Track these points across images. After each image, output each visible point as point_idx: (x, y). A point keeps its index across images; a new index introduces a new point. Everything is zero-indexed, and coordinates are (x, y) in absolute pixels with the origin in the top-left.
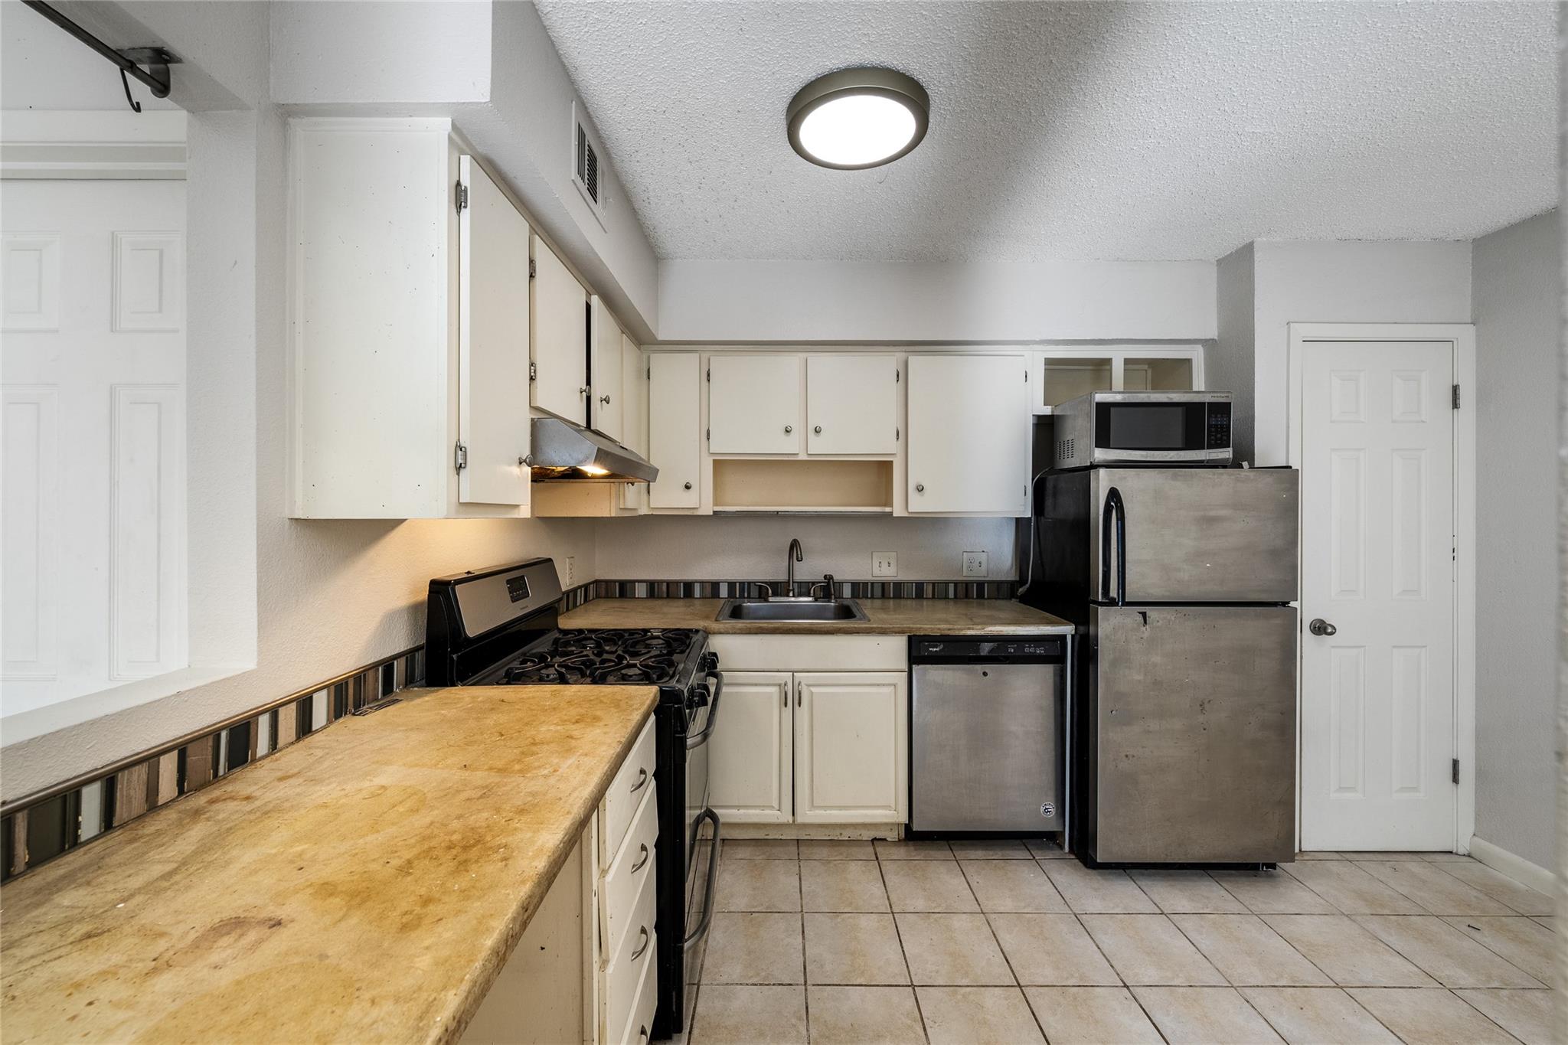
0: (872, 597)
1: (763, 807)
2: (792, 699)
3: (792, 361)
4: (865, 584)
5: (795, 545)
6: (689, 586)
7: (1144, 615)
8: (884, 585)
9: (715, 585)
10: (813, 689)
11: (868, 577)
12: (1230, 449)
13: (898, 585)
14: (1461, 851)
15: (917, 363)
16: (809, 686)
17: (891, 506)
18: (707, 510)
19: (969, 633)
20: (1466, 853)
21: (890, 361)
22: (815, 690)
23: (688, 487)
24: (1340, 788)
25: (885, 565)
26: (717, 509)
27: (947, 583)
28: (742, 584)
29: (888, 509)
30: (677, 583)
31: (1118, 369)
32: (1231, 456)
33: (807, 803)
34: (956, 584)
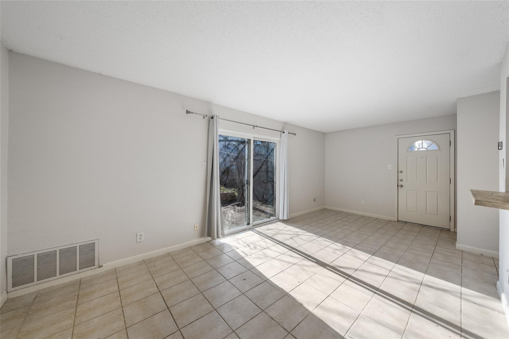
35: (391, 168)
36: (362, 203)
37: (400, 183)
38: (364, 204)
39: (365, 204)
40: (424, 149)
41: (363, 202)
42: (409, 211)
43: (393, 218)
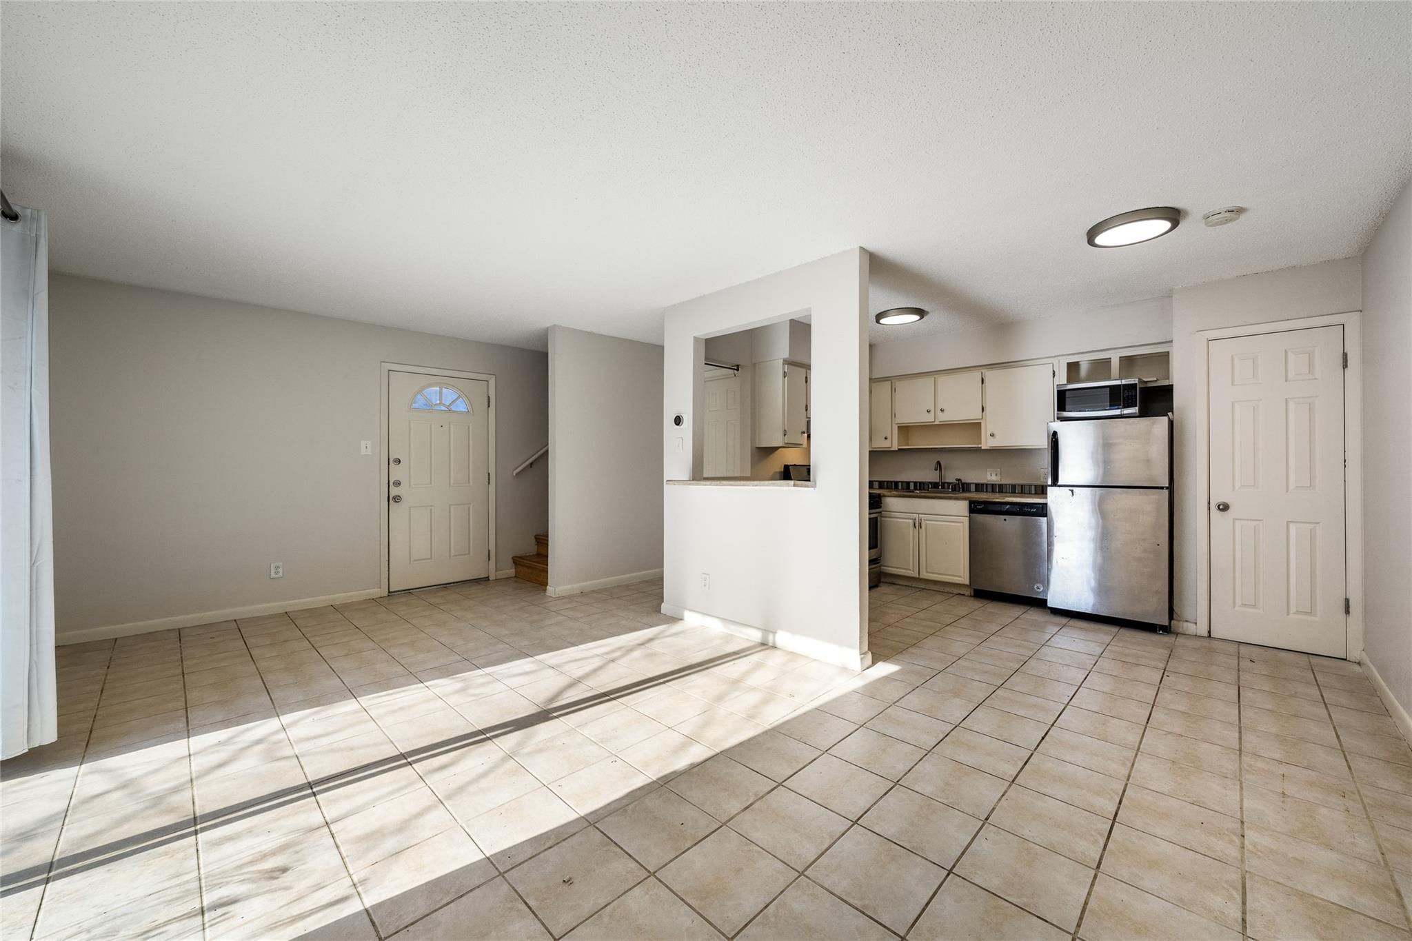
0: (987, 491)
1: (906, 569)
2: (918, 525)
3: (929, 381)
4: (982, 485)
5: (939, 463)
6: (896, 483)
7: (1072, 491)
8: (993, 486)
9: (908, 483)
10: (927, 522)
11: (985, 482)
12: (1137, 408)
13: (1001, 486)
14: (1353, 659)
15: (990, 375)
16: (925, 520)
17: (981, 444)
18: (895, 448)
19: (997, 500)
20: (1357, 661)
21: (977, 376)
22: (928, 523)
23: (886, 438)
24: (1243, 604)
25: (994, 476)
26: (900, 447)
27: (1030, 486)
28: (920, 483)
29: (980, 446)
30: (892, 482)
31: (1115, 363)
32: (1137, 411)
33: (924, 570)
34: (1036, 486)
35: (369, 452)
36: (273, 571)
37: (395, 491)
38: (280, 574)
39: (283, 572)
40: (443, 408)
41: (277, 568)
42: (415, 560)
43: (376, 590)
